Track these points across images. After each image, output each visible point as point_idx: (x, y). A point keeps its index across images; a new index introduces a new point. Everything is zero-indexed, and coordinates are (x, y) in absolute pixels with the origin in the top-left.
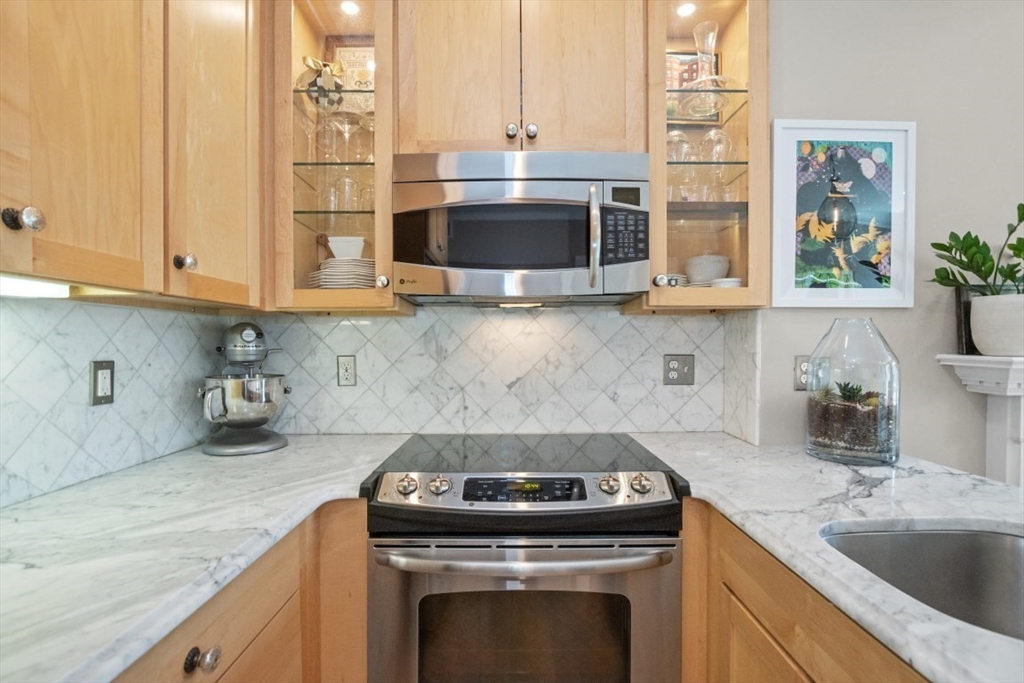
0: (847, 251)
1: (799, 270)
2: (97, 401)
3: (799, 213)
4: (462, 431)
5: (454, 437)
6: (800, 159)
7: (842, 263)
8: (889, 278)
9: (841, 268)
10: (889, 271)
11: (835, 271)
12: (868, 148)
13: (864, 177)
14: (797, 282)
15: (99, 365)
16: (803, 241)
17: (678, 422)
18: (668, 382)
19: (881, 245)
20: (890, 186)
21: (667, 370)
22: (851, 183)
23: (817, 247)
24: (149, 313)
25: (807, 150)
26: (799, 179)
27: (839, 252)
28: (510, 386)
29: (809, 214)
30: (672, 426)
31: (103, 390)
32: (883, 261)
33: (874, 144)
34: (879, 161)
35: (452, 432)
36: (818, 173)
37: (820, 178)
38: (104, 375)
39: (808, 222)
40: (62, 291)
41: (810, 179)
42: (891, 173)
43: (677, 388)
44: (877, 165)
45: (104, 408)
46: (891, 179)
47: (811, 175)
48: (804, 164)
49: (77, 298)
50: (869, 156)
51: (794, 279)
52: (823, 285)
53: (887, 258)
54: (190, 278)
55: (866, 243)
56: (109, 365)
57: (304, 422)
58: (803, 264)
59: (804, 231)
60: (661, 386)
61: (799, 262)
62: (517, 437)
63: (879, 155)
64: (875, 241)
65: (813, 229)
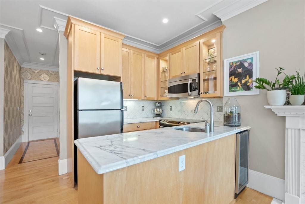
0: (241, 83)
1: (230, 89)
2: (143, 110)
3: (230, 77)
4: (185, 118)
5: (184, 119)
6: (230, 66)
7: (240, 86)
8: (252, 88)
9: (240, 87)
10: (252, 86)
11: (238, 88)
12: (246, 60)
13: (245, 67)
14: (230, 91)
15: (143, 106)
16: (231, 82)
17: (220, 120)
18: (218, 111)
19: (250, 81)
20: (252, 67)
21: (217, 109)
22: (242, 69)
23: (234, 83)
24: (148, 101)
25: (231, 64)
26: (230, 70)
27: (239, 84)
28: (191, 111)
29: (232, 77)
30: (218, 120)
31: (143, 109)
32: (251, 84)
33: (248, 59)
34: (249, 62)
35: (183, 118)
36: (234, 68)
37: (234, 69)
38: (143, 107)
39: (232, 78)
40: (138, 100)
41: (232, 70)
42: (252, 64)
43: (219, 112)
44: (248, 63)
45: (143, 111)
46: (252, 66)
47: (232, 69)
48: (231, 67)
49: (139, 100)
50: (246, 62)
51: (229, 90)
52: (236, 91)
53: (252, 84)
54: (147, 98)
55: (246, 81)
56: (144, 106)
57: (166, 115)
58: (231, 87)
59: (231, 80)
60: (216, 112)
61: (230, 87)
62: (192, 120)
63: (249, 61)
64: (248, 80)
65: (233, 80)
